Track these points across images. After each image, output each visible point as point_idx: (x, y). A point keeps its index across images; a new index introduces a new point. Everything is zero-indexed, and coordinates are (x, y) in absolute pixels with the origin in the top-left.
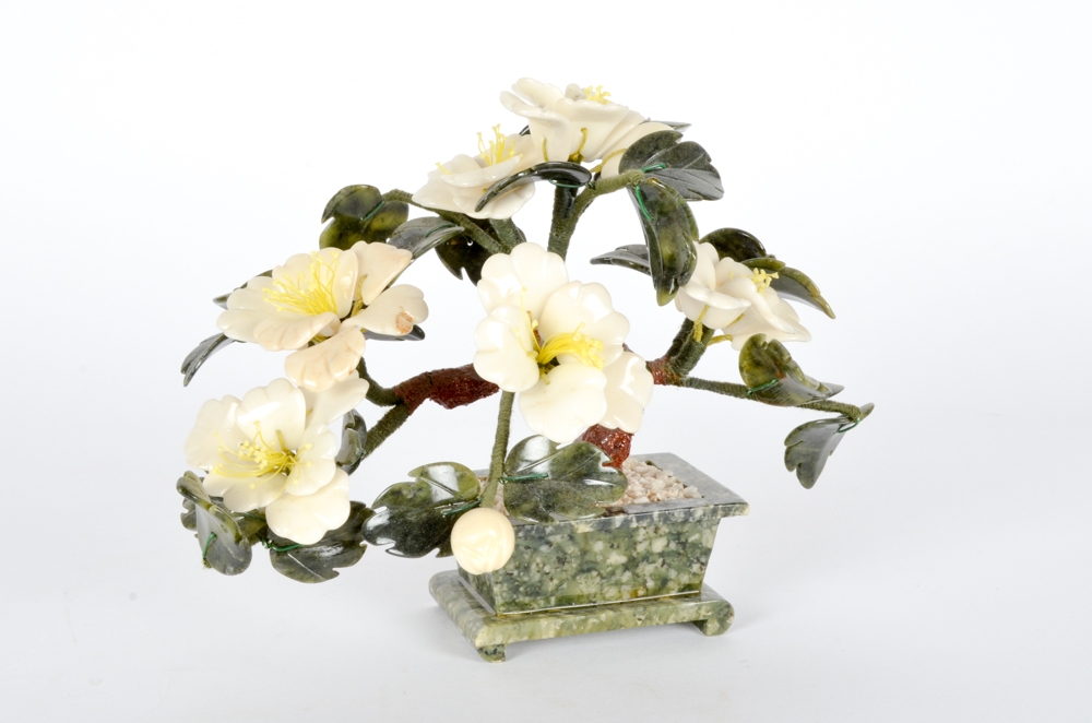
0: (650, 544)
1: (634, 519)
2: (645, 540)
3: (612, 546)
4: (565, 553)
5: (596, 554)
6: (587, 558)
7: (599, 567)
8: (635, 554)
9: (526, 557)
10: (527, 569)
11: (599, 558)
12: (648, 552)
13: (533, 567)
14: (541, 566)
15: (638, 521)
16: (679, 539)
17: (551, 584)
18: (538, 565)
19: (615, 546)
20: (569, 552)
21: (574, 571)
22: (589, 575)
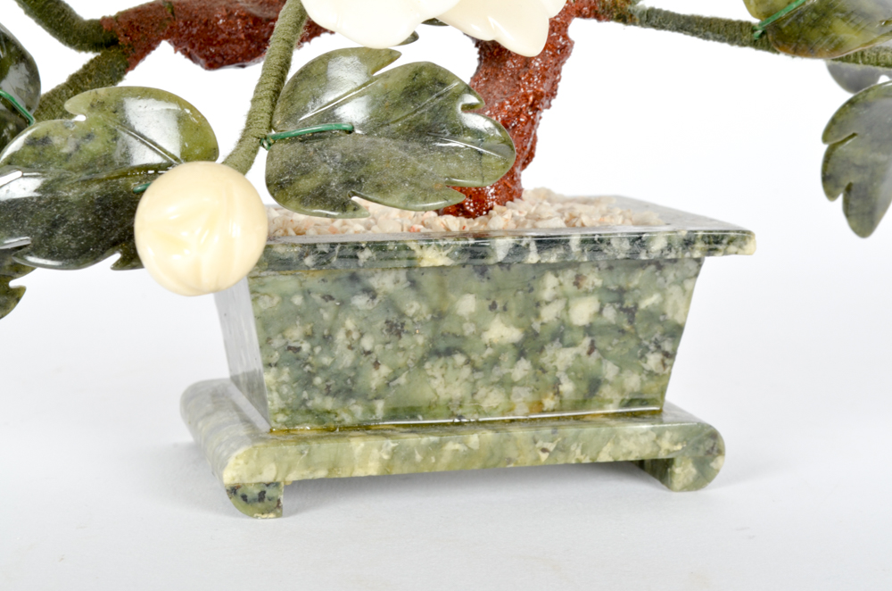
0: (567, 308)
1: (533, 247)
2: (557, 298)
3: (493, 307)
4: (402, 315)
5: (461, 320)
6: (446, 326)
7: (467, 347)
8: (537, 326)
9: (326, 316)
10: (328, 340)
11: (469, 329)
12: (563, 323)
13: (340, 336)
14: (355, 336)
15: (540, 251)
16: (621, 301)
17: (375, 374)
18: (348, 333)
19: (499, 306)
20: (411, 312)
21: (420, 352)
22: (450, 362)
